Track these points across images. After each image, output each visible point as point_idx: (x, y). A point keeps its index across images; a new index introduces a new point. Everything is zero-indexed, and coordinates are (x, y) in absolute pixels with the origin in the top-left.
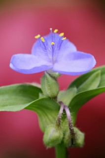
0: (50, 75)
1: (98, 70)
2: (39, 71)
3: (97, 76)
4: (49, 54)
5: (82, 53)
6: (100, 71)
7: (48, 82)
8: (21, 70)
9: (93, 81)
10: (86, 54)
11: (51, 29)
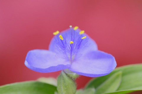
0: (67, 74)
1: (118, 71)
2: (56, 71)
3: (117, 77)
4: (67, 53)
5: (103, 52)
6: (120, 72)
7: (64, 82)
8: (37, 68)
9: (113, 82)
10: (106, 54)
11: (71, 26)
